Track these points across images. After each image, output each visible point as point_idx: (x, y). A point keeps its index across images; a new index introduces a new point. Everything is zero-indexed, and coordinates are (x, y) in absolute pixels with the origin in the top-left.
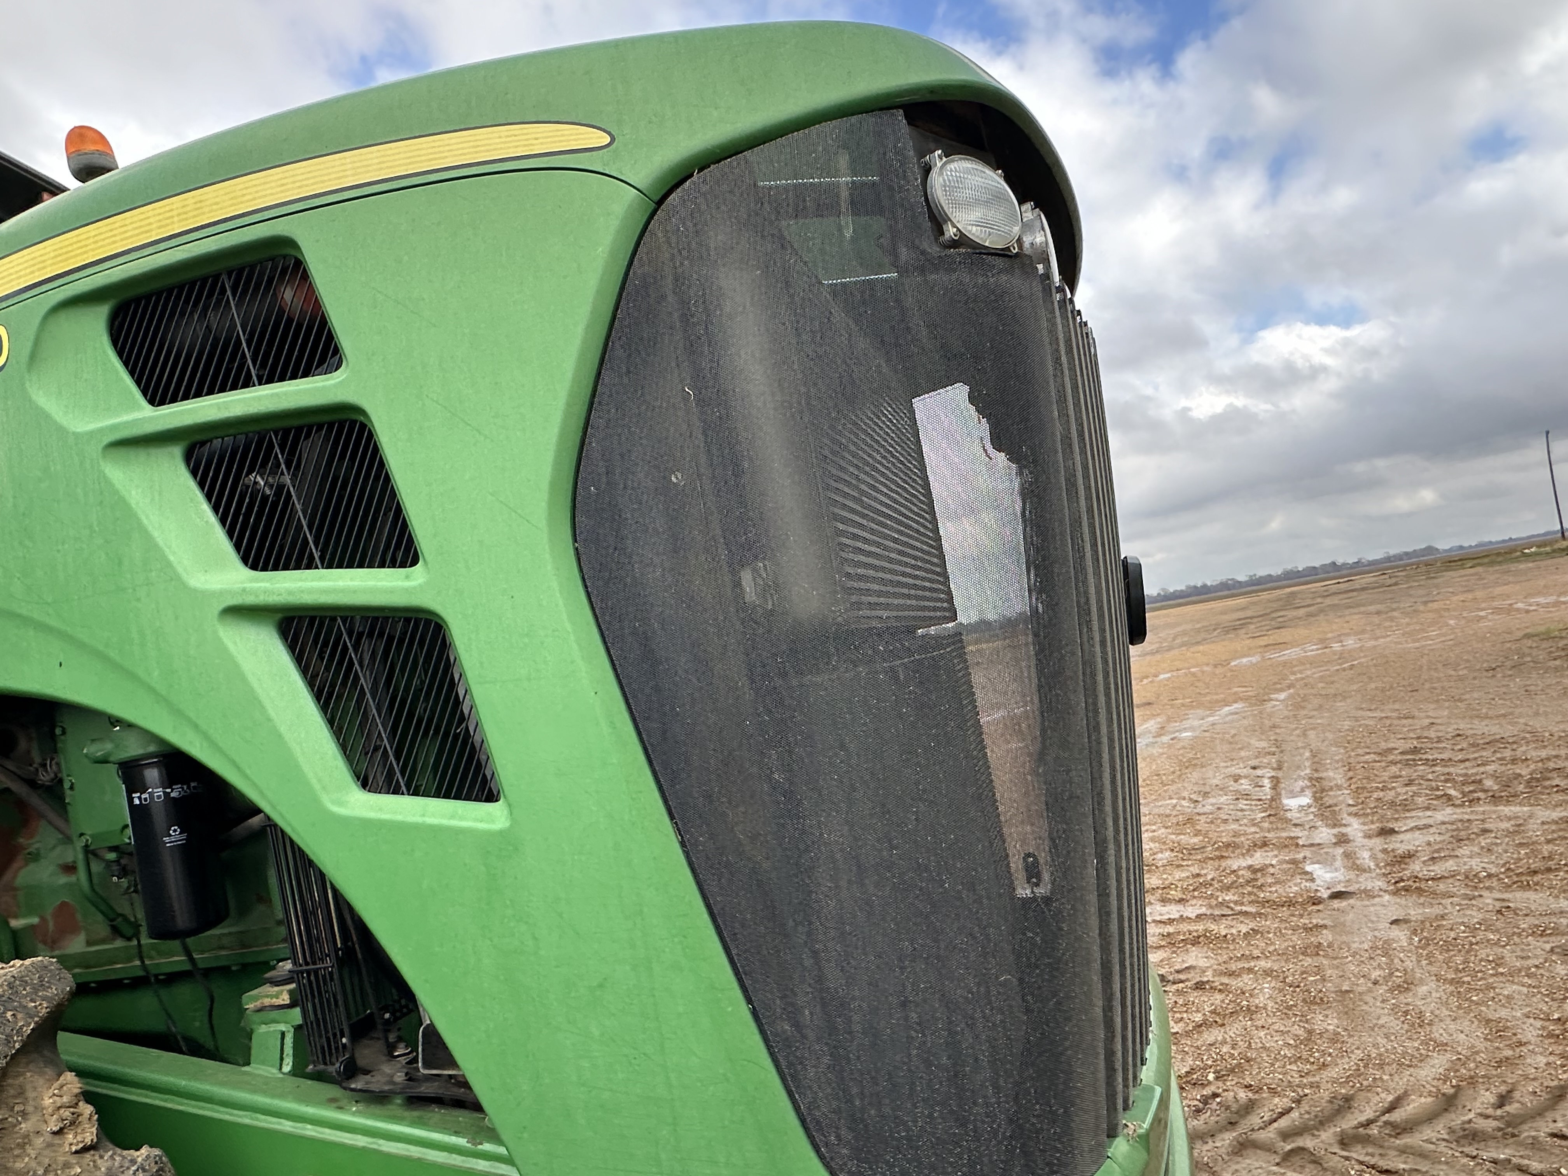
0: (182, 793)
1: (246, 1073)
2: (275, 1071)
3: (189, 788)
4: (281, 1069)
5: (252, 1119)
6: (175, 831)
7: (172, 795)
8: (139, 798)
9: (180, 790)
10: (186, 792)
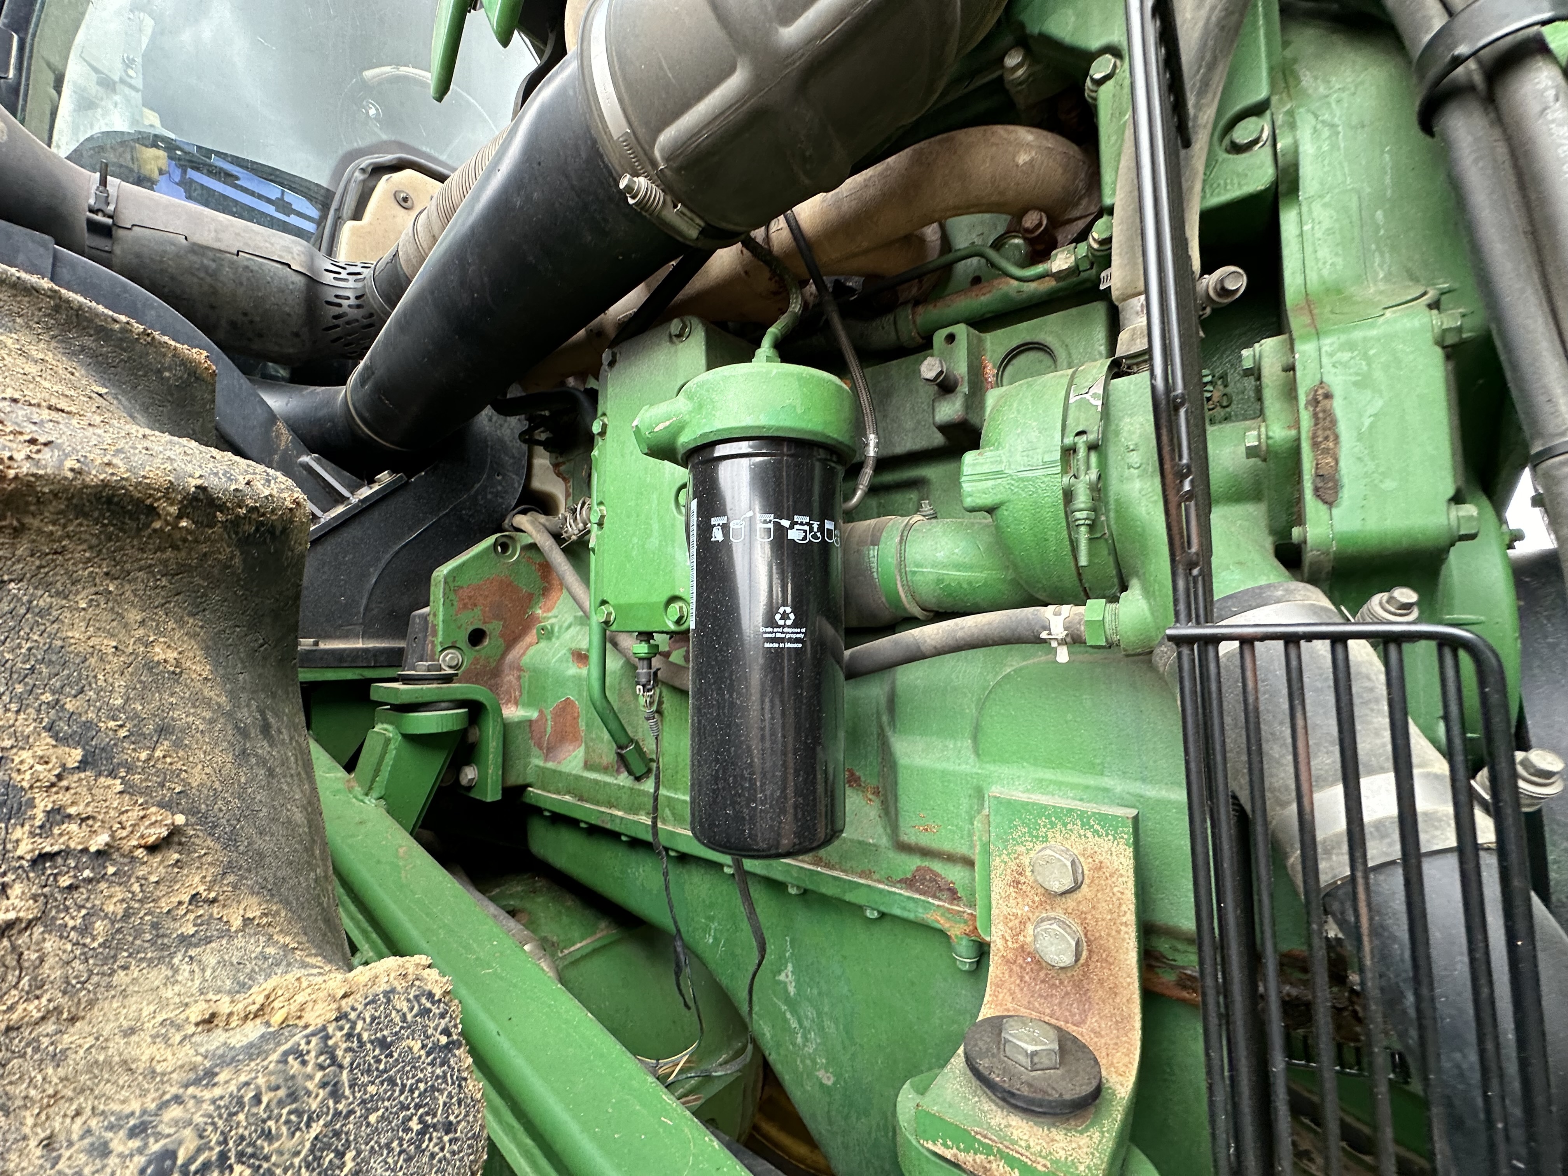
0: (809, 536)
3: (821, 528)
7: (791, 534)
8: (725, 528)
9: (807, 528)
10: (815, 537)
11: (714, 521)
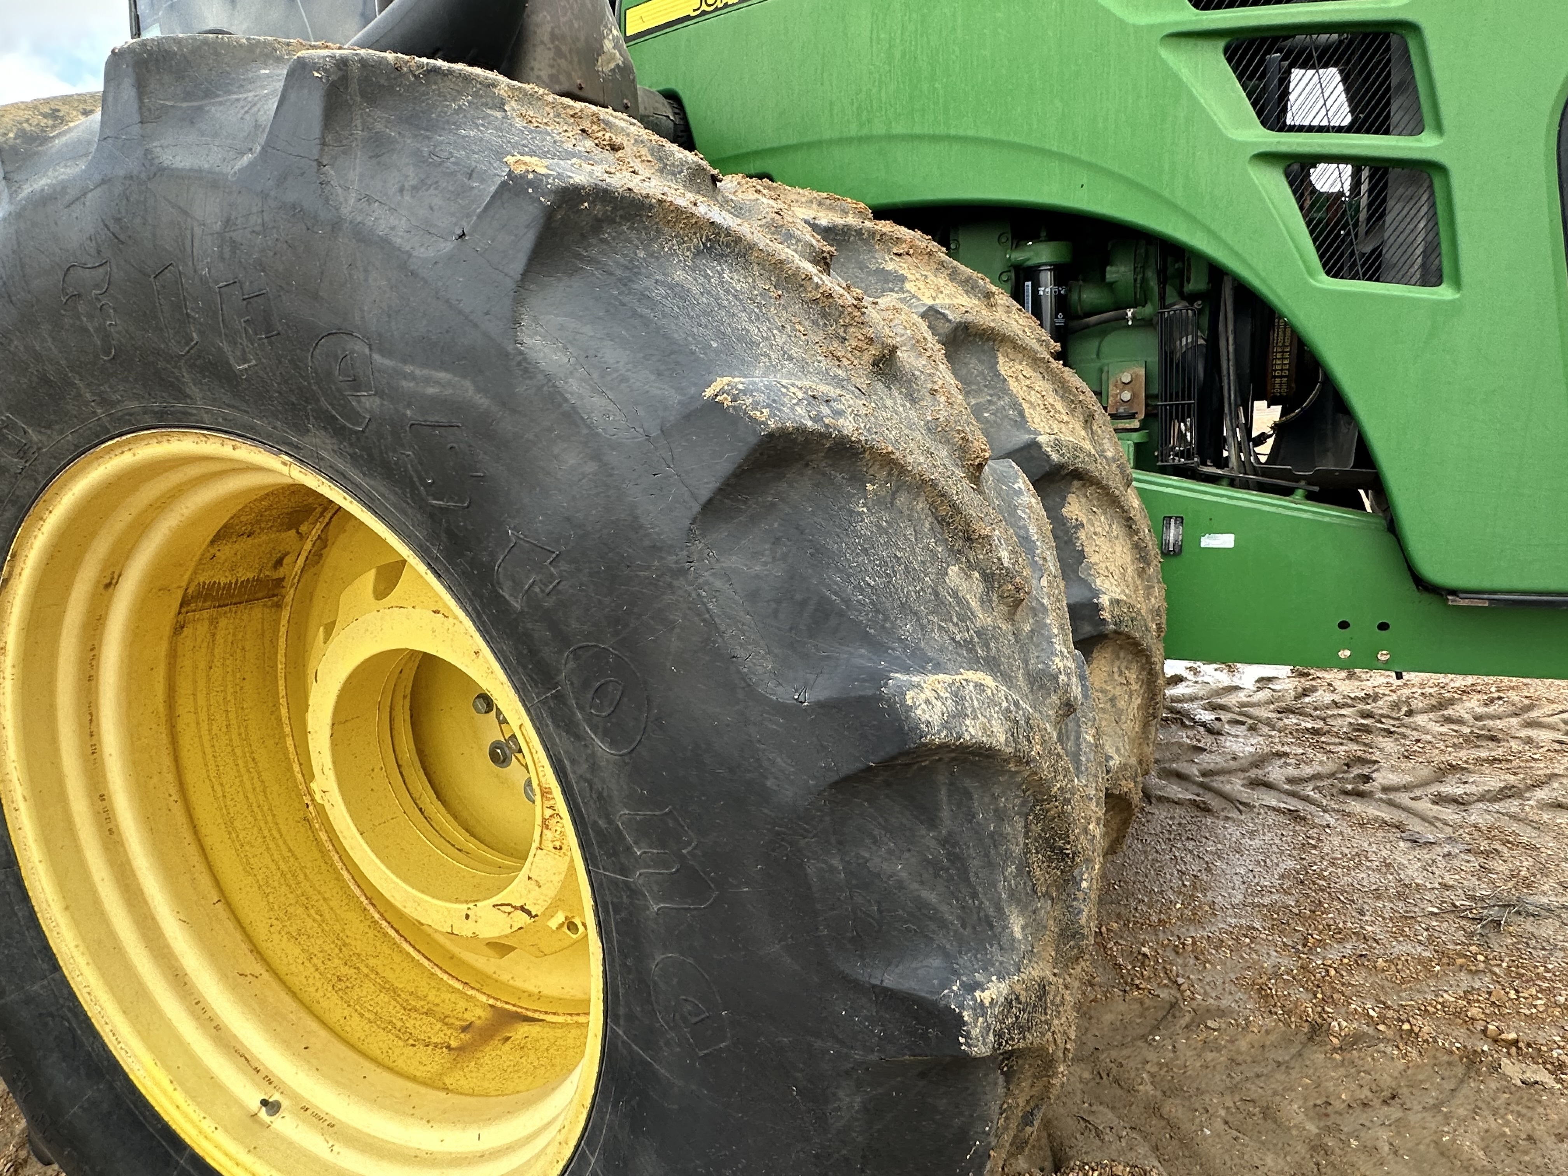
6: (1060, 315)
7: (1062, 292)
8: (1043, 291)
10: (1065, 292)
11: (1039, 289)
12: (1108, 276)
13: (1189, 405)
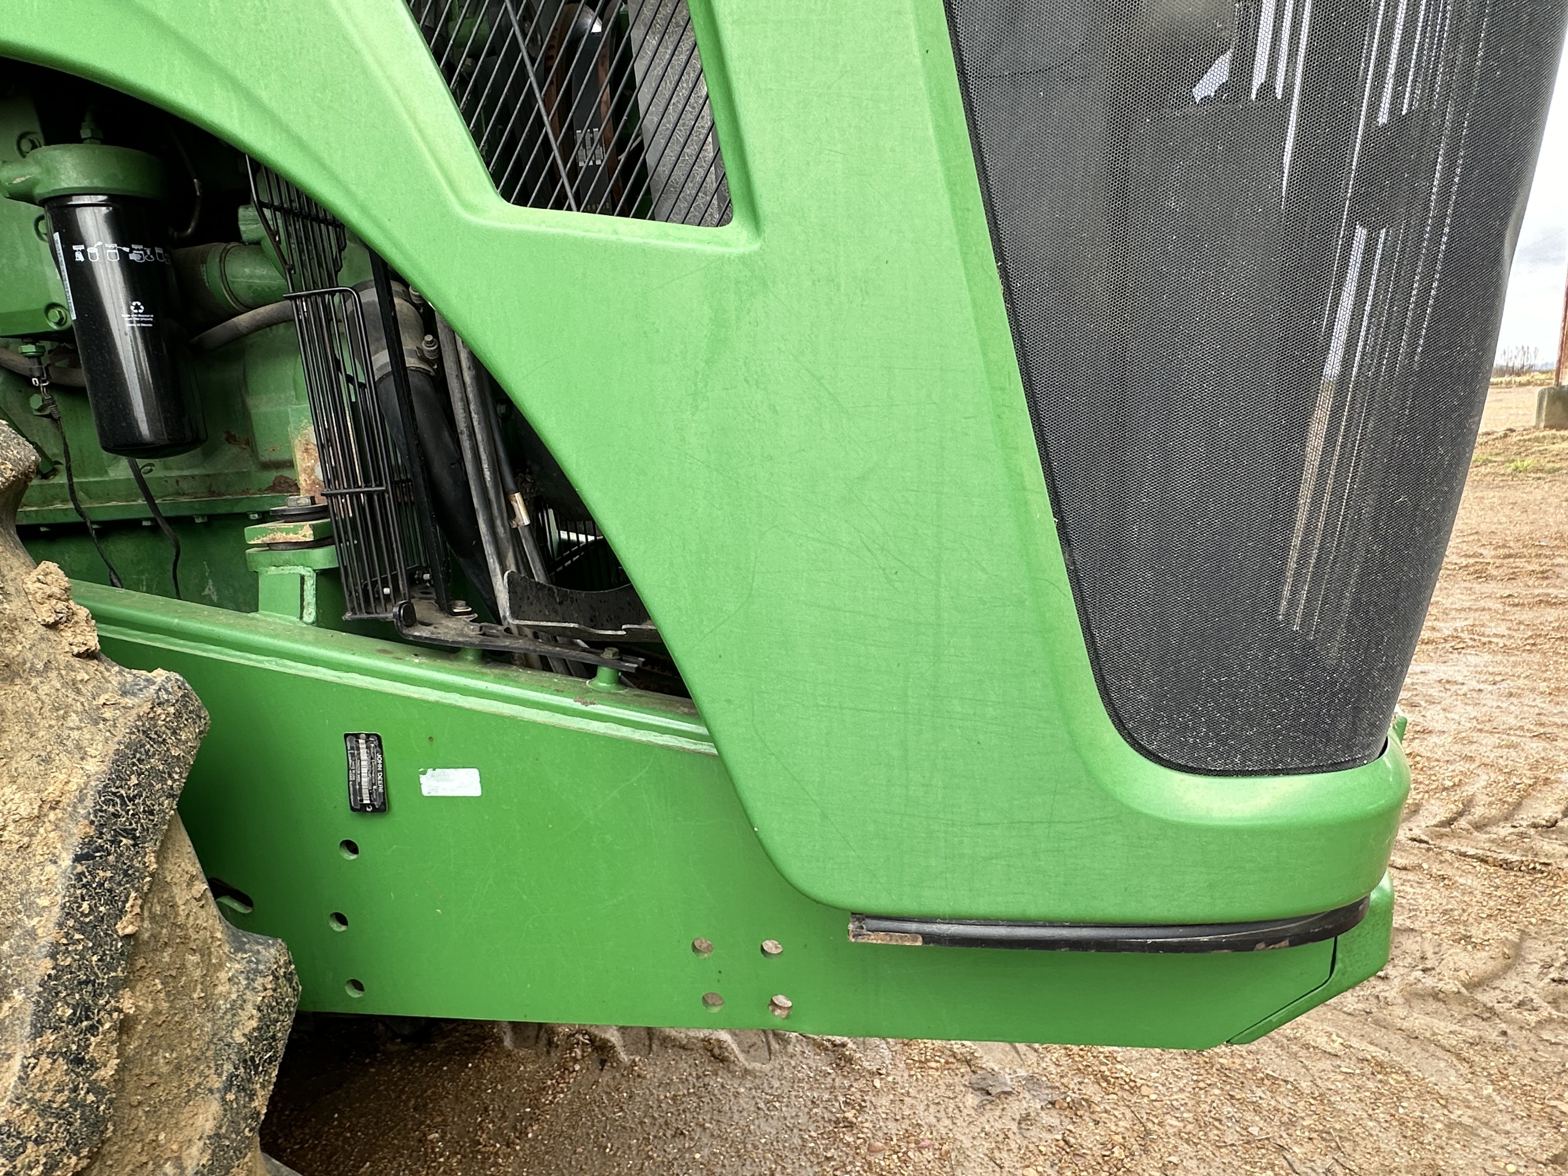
0: (145, 258)
1: (253, 619)
2: (295, 619)
3: (152, 252)
4: (301, 618)
5: (277, 665)
6: (137, 307)
7: (132, 257)
8: (84, 253)
9: (142, 252)
10: (149, 258)
11: (75, 248)
12: (242, 228)
13: (381, 495)
